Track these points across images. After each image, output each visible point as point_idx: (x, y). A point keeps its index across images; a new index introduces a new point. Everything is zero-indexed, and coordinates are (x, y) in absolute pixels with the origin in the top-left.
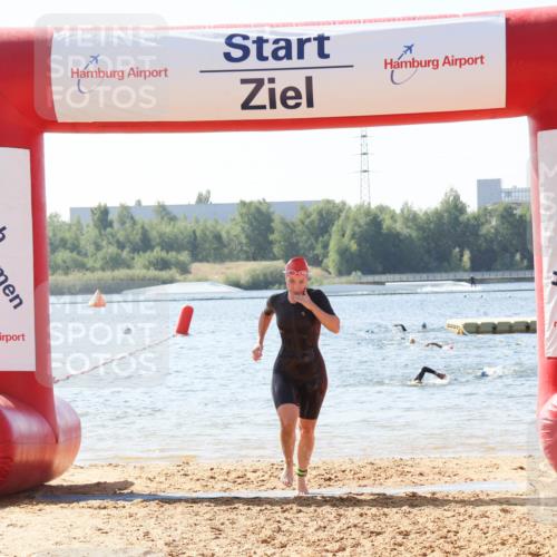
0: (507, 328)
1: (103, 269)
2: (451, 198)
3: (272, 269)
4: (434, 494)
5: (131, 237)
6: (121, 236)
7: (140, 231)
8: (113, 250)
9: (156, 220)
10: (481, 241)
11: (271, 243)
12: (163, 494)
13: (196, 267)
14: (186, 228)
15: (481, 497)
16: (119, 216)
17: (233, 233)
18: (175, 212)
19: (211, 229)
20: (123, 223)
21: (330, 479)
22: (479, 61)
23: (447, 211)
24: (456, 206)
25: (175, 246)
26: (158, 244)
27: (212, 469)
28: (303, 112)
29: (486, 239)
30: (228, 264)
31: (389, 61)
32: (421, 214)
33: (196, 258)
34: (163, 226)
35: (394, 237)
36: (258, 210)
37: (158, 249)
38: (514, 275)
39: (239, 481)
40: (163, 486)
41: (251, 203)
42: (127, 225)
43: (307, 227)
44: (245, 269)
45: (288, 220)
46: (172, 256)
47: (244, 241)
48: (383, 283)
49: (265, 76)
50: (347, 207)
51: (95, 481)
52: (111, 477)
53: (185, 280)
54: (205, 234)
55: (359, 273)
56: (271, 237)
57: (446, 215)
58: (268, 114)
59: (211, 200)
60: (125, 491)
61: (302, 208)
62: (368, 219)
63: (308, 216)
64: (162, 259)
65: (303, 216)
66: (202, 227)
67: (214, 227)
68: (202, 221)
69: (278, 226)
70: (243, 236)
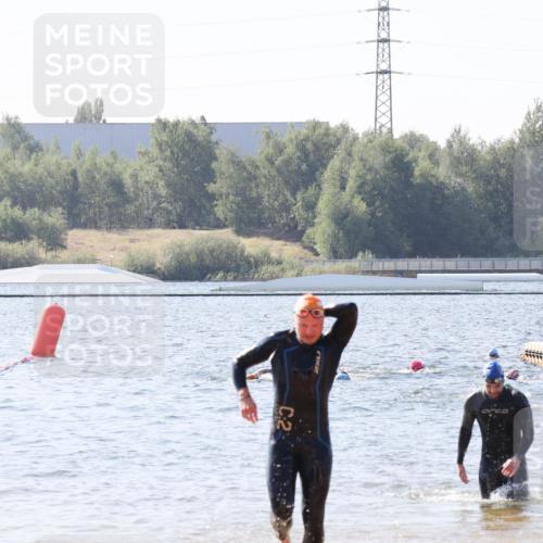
2: (540, 122)
9: (4, 151)
11: (212, 197)
13: (74, 236)
14: (58, 166)
17: (144, 177)
18: (37, 137)
19: (105, 168)
25: (38, 196)
26: (7, 194)
33: (75, 221)
34: (18, 163)
35: (435, 190)
36: (190, 137)
37: (6, 202)
41: (177, 124)
43: (279, 172)
44: (162, 243)
45: (244, 156)
46: (31, 215)
47: (163, 192)
48: (412, 274)
50: (350, 135)
53: (53, 261)
54: (93, 179)
55: (370, 255)
56: (211, 188)
59: (103, 116)
61: (268, 136)
62: (388, 157)
63: (280, 150)
64: (13, 221)
65: (271, 151)
66: (87, 165)
67: (110, 165)
68: (87, 155)
69: (224, 168)
70: (161, 183)
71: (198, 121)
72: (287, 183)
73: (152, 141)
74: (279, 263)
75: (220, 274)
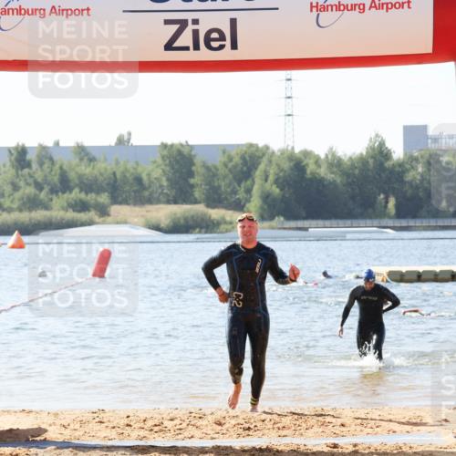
0: (432, 277)
1: (20, 210)
2: (377, 143)
3: (192, 213)
4: (355, 445)
5: (49, 178)
6: (39, 176)
7: (59, 171)
8: (30, 190)
9: (75, 161)
10: (407, 188)
11: (192, 186)
12: (77, 442)
13: (115, 209)
14: (106, 169)
15: (404, 450)
16: (38, 156)
17: (154, 175)
18: (94, 153)
19: (132, 170)
20: (41, 164)
21: (249, 429)
22: (406, 5)
23: (372, 157)
24: (381, 152)
25: (94, 187)
26: (77, 185)
27: (128, 417)
28: (227, 54)
29: (412, 186)
30: (149, 207)
31: (314, 4)
32: (345, 159)
33: (115, 200)
34: (83, 168)
35: (318, 182)
36: (180, 153)
37: (76, 190)
38: (441, 222)
39: (156, 429)
40: (77, 434)
41: (172, 146)
42: (46, 166)
43: (230, 171)
44: (164, 212)
45: (209, 164)
46: (91, 198)
47: (165, 183)
48: (306, 229)
49: (189, 17)
50: (270, 151)
51: (7, 428)
52: (24, 423)
53: (104, 223)
54: (125, 176)
55: (282, 219)
56: (192, 181)
57: (371, 161)
58: (191, 56)
59: (131, 142)
60: (38, 439)
61: (224, 152)
62: (292, 164)
63: (231, 159)
64: (81, 200)
65: (226, 160)
66: (122, 169)
67: (135, 169)
68: (122, 163)
69: (199, 169)
70: (164, 179)
71: (184, 143)
72: (234, 177)
73: (159, 155)
74: (231, 223)
75: (198, 230)
